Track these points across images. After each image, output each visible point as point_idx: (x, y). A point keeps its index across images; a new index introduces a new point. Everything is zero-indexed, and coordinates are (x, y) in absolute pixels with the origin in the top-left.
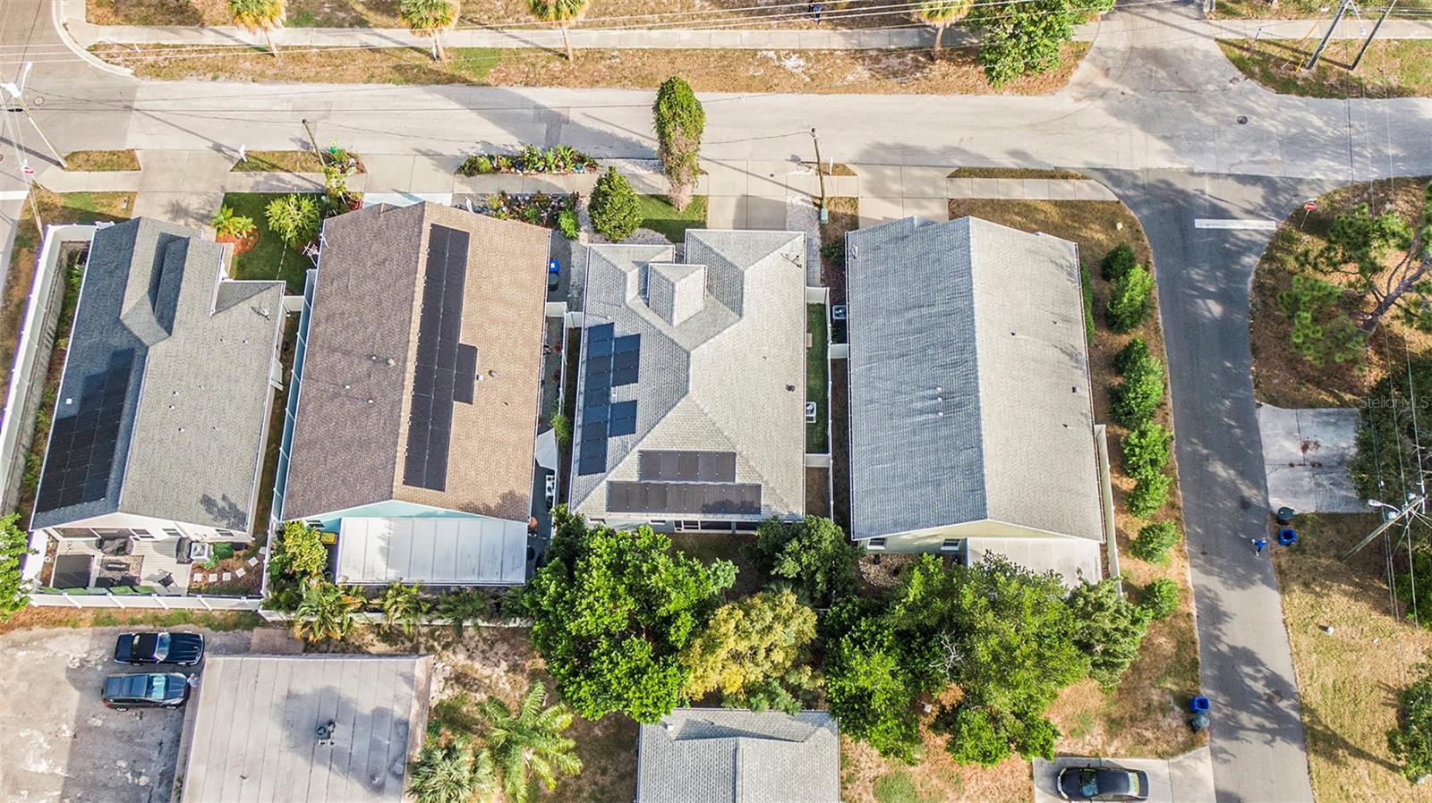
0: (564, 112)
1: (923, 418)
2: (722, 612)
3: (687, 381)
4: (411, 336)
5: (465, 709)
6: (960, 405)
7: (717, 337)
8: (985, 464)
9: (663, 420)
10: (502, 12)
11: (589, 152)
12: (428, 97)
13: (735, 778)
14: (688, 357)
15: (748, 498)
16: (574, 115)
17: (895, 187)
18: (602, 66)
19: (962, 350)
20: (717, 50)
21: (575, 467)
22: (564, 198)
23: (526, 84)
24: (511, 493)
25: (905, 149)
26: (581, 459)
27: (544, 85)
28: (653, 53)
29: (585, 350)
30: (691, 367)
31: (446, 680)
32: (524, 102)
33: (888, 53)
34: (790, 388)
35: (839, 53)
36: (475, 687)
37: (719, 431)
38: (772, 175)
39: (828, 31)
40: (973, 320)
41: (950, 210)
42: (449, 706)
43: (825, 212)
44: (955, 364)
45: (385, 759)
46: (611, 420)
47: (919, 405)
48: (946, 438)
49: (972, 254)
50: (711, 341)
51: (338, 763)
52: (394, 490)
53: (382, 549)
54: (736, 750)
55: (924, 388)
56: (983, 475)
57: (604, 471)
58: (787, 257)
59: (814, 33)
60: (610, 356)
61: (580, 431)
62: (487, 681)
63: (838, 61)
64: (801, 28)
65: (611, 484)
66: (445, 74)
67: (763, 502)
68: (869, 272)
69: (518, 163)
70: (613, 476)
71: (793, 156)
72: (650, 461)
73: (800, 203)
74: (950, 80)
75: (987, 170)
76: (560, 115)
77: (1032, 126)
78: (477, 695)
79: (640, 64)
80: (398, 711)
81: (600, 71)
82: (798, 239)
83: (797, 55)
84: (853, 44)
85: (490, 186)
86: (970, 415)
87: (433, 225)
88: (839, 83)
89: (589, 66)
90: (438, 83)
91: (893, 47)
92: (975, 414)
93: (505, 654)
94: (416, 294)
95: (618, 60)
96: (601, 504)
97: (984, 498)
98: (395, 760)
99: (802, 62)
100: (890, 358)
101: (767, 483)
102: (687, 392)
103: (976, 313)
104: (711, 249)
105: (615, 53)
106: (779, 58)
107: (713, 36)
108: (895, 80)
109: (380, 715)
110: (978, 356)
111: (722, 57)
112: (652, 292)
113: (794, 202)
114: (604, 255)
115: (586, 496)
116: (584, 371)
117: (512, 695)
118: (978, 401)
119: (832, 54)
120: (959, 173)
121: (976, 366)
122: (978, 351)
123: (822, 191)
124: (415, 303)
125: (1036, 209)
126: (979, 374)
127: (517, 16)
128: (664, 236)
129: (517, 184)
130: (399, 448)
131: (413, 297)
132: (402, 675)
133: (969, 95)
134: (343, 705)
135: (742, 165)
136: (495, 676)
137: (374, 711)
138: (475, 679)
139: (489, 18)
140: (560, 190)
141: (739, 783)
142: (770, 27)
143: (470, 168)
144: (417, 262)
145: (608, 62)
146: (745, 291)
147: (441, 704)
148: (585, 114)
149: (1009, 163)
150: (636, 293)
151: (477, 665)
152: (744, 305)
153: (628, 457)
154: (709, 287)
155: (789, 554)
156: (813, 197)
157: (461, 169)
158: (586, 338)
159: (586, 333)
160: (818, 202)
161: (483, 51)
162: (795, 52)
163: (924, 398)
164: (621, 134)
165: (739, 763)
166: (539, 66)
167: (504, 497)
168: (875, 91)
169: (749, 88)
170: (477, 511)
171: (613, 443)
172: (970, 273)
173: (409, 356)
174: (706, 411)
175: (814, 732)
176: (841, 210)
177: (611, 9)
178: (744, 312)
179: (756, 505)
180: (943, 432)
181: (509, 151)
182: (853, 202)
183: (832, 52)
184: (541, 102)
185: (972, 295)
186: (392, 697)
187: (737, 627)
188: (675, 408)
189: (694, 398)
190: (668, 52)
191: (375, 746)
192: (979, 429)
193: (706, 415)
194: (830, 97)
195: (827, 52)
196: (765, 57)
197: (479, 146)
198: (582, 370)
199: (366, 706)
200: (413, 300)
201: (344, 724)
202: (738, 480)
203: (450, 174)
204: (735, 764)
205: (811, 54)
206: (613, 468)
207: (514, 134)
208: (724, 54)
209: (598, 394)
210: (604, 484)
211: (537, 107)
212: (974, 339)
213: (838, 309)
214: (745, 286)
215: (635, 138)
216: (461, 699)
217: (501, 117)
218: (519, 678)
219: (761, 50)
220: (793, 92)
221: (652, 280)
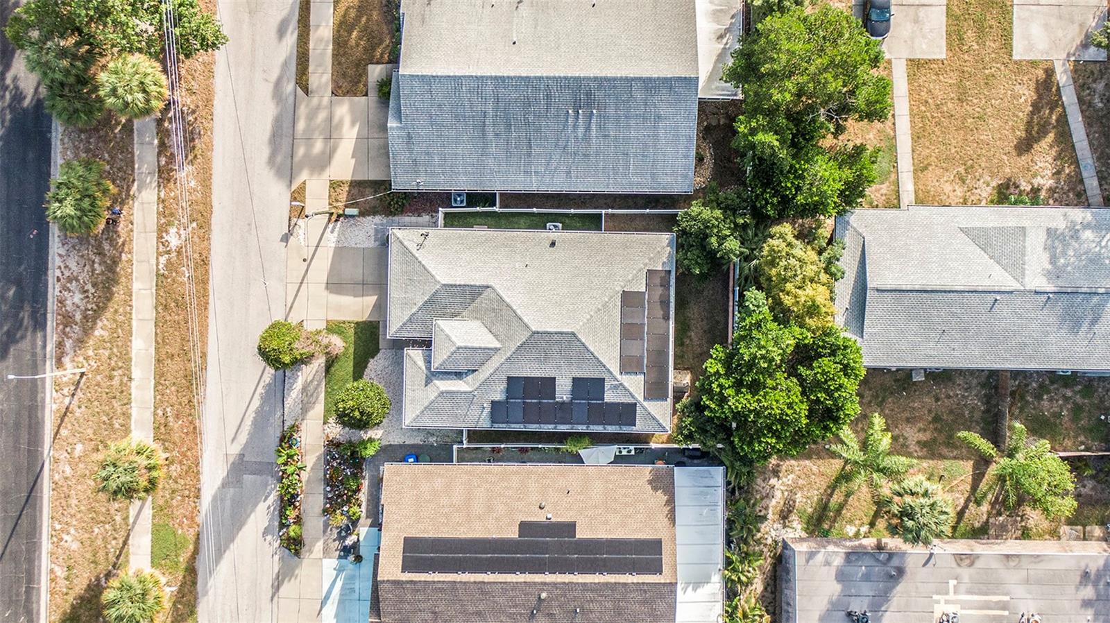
0: (231, 460)
1: (593, 127)
2: (788, 301)
3: (561, 333)
4: (520, 580)
5: (810, 510)
6: (588, 94)
7: (515, 308)
8: (647, 75)
9: (596, 354)
10: (107, 526)
11: (274, 434)
12: (211, 592)
13: (900, 291)
14: (538, 333)
15: (658, 281)
16: (235, 449)
17: (318, 146)
18: (175, 425)
19: (535, 88)
20: (157, 312)
21: (626, 430)
22: (329, 453)
23: (198, 497)
24: (650, 482)
25: (275, 138)
26: (620, 425)
27: (198, 480)
28: (160, 375)
29: (513, 426)
30: (549, 330)
31: (785, 526)
32: (217, 499)
33: (163, 147)
34: (553, 244)
35: (162, 195)
36: (791, 503)
37: (605, 305)
38: (304, 260)
39: (136, 204)
40: (508, 77)
41: (344, 95)
42: (808, 523)
43: (349, 211)
44: (548, 97)
45: (877, 569)
46: (588, 399)
47: (581, 131)
48: (617, 109)
49: (439, 74)
50: (519, 312)
51: (881, 605)
52: (668, 581)
53: (695, 589)
54: (878, 290)
55: (565, 125)
56: (658, 78)
57: (636, 404)
58: (420, 245)
59: (137, 216)
60: (524, 403)
61: (591, 427)
62: (786, 493)
63: (172, 194)
64: (132, 231)
65: (645, 399)
66: (184, 577)
67: (660, 268)
68: (438, 170)
69: (288, 500)
70: (640, 397)
71: (282, 240)
72: (629, 365)
73: (336, 234)
74: (196, 86)
75: (299, 58)
76: (233, 463)
77: (252, 12)
78: (798, 501)
79: (173, 388)
80: (838, 561)
81: (182, 427)
82: (399, 235)
83: (164, 235)
84: (153, 181)
85: (314, 522)
86: (600, 87)
87: (403, 571)
88: (199, 195)
89: (176, 437)
90: (194, 583)
91: (156, 142)
92: (601, 82)
93: (763, 481)
94: (477, 580)
95: (168, 410)
96: (662, 405)
97: (680, 78)
98: (878, 560)
99: (173, 230)
100: (529, 155)
101: (646, 265)
102: (573, 334)
103: (501, 74)
104: (413, 314)
105: (160, 412)
106: (168, 252)
107: (140, 317)
108: (197, 141)
109: (841, 577)
110: (544, 75)
111: (166, 307)
112: (463, 367)
113: (334, 240)
114: (418, 413)
115: (654, 418)
116: (535, 426)
117: (797, 473)
118: (589, 79)
119: (163, 201)
120: (302, 82)
121: (555, 77)
122: (539, 75)
123: (323, 213)
124: (486, 580)
125: (344, 16)
126: (562, 75)
127: (113, 511)
128: (372, 360)
129: (313, 500)
130: (630, 581)
131: (480, 583)
132: (807, 561)
133: (215, 69)
134: (834, 606)
135: (292, 289)
136: (782, 488)
137: (838, 581)
138: (785, 503)
139: (115, 539)
140: (319, 458)
141: (904, 288)
142: (130, 261)
143: (294, 545)
144: (444, 582)
145: (170, 419)
146: (463, 283)
147: (806, 530)
148: (233, 440)
149: (291, 38)
150: (461, 382)
151: (774, 502)
152: (477, 284)
153: (626, 384)
154: (454, 315)
155: (720, 245)
156: (329, 220)
157: (297, 553)
158: (501, 425)
159: (496, 425)
160: (334, 217)
161: (154, 542)
162: (160, 237)
163: (575, 127)
164: (256, 403)
165: (889, 287)
166: (175, 486)
167: (655, 489)
168: (209, 161)
169: (205, 282)
170: (673, 511)
171: (609, 397)
172: (460, 77)
173: (539, 580)
174: (588, 317)
175: (855, 229)
176: (343, 197)
177: (105, 418)
178: (485, 283)
179: (663, 275)
180: (611, 111)
181: (274, 509)
182: (334, 185)
183: (161, 201)
184: (219, 482)
185: (482, 77)
186: (827, 567)
187: (799, 288)
188: (587, 344)
189: (578, 327)
190: (158, 361)
191: (867, 578)
192: (615, 79)
193: (592, 316)
194: (215, 203)
195: (161, 206)
196: (166, 266)
197: (269, 538)
198: (533, 427)
199: (835, 588)
200: (484, 583)
201: (849, 604)
202: (643, 289)
203: (301, 563)
204: (888, 291)
205: (163, 221)
206: (633, 397)
207: (256, 505)
208: (162, 306)
209: (563, 411)
210: (645, 404)
211: (224, 485)
212: (527, 77)
213: (456, 200)
214: (458, 283)
215: (260, 390)
216: (801, 514)
217: (234, 521)
218: (784, 468)
219: (158, 270)
220: (209, 239)
221: (451, 368)
